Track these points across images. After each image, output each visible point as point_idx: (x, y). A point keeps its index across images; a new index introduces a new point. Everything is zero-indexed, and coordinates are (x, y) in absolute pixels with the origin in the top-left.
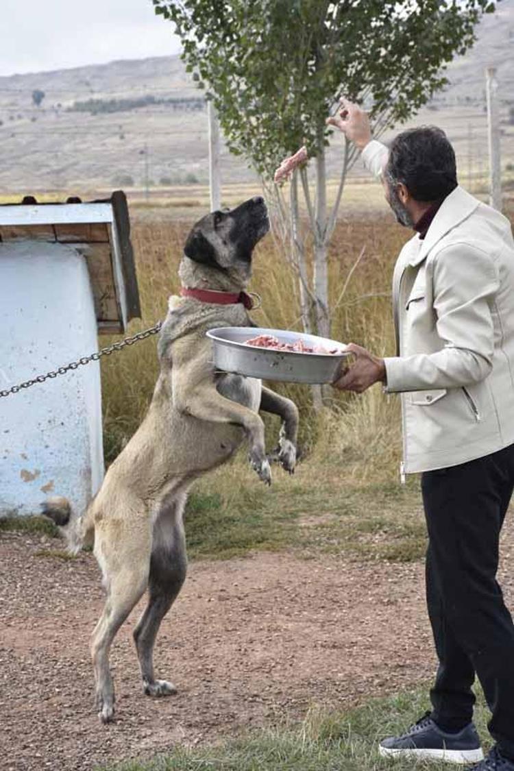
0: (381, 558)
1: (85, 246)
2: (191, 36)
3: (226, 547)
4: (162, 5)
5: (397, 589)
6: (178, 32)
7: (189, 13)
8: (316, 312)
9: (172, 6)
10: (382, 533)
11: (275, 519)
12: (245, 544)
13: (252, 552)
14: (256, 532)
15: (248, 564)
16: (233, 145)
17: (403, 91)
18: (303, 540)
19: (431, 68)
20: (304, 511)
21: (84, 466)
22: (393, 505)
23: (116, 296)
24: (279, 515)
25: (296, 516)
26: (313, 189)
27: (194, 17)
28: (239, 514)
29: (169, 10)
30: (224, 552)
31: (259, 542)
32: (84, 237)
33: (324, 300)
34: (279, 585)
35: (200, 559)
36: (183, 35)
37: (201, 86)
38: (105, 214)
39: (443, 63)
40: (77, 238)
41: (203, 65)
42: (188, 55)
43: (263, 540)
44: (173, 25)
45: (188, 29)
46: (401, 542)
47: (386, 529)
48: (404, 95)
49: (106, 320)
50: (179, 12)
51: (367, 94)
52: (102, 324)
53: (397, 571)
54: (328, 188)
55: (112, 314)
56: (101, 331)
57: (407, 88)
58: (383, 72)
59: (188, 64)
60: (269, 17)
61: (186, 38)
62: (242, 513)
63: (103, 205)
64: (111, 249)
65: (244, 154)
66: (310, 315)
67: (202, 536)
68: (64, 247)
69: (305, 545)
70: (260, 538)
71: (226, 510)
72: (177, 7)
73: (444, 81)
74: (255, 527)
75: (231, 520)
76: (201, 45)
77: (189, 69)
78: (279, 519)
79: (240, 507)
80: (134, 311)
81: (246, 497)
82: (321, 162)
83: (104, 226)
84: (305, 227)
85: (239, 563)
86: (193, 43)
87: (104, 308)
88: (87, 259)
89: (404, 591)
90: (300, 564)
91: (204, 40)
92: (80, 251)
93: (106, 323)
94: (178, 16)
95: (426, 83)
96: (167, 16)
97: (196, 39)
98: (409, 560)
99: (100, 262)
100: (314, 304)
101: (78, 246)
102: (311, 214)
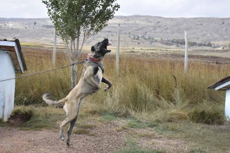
0: (74, 133)
1: (9, 52)
2: (50, 8)
3: (37, 128)
4: (44, 1)
5: (74, 141)
6: (47, 7)
7: (50, 3)
8: (74, 73)
9: (46, 1)
10: (76, 126)
11: (51, 121)
12: (42, 127)
13: (43, 129)
14: (45, 124)
15: (41, 132)
16: (57, 33)
17: (98, 26)
18: (56, 127)
19: (104, 22)
20: (59, 120)
21: (3, 105)
22: (81, 120)
23: (19, 65)
24: (53, 120)
25: (57, 121)
26: (76, 46)
27: (51, 4)
28: (43, 119)
29: (45, 2)
30: (36, 129)
31: (45, 127)
32: (8, 50)
33: (76, 71)
34: (46, 138)
35: (29, 130)
36: (48, 8)
37: (52, 20)
38: (13, 44)
39: (107, 21)
40: (7, 49)
41: (52, 15)
42: (49, 12)
43: (46, 126)
44: (46, 5)
45: (49, 7)
46: (79, 129)
47: (77, 126)
48: (98, 27)
49: (17, 70)
50: (48, 3)
51: (89, 26)
52: (16, 71)
53: (76, 136)
54: (79, 46)
55: (19, 69)
56: (16, 73)
57: (99, 25)
58: (93, 21)
59: (49, 14)
60: (67, 6)
61: (49, 8)
62: (44, 119)
63: (13, 42)
64: (16, 53)
65: (60, 36)
66: (73, 74)
67: (32, 124)
68: (3, 51)
69: (56, 128)
70: (45, 126)
71: (40, 118)
72: (47, 2)
73: (107, 25)
74: (45, 123)
75: (40, 121)
76: (52, 11)
77: (49, 15)
78: (52, 121)
79: (44, 117)
80: (25, 69)
81: (46, 115)
82: (78, 39)
83: (13, 47)
84: (73, 54)
85: (39, 132)
86: (50, 10)
87: (17, 67)
88: (10, 55)
89: (76, 142)
90: (53, 133)
91: (53, 9)
92: (8, 53)
93: (17, 71)
94: (47, 3)
95: (103, 25)
96: (45, 3)
97: (51, 9)
98: (80, 134)
99: (13, 56)
100: (74, 71)
101: (7, 51)
102: (75, 51)
